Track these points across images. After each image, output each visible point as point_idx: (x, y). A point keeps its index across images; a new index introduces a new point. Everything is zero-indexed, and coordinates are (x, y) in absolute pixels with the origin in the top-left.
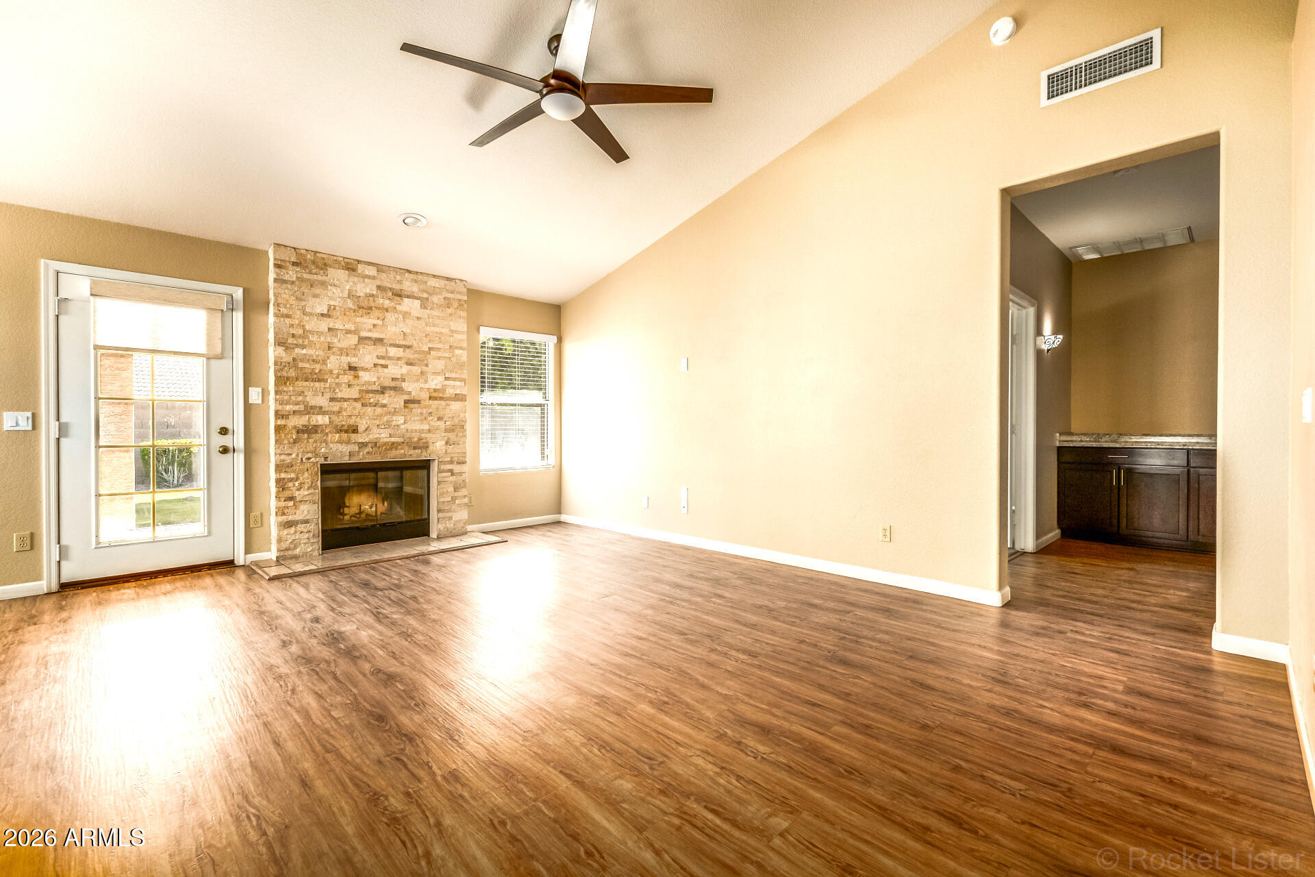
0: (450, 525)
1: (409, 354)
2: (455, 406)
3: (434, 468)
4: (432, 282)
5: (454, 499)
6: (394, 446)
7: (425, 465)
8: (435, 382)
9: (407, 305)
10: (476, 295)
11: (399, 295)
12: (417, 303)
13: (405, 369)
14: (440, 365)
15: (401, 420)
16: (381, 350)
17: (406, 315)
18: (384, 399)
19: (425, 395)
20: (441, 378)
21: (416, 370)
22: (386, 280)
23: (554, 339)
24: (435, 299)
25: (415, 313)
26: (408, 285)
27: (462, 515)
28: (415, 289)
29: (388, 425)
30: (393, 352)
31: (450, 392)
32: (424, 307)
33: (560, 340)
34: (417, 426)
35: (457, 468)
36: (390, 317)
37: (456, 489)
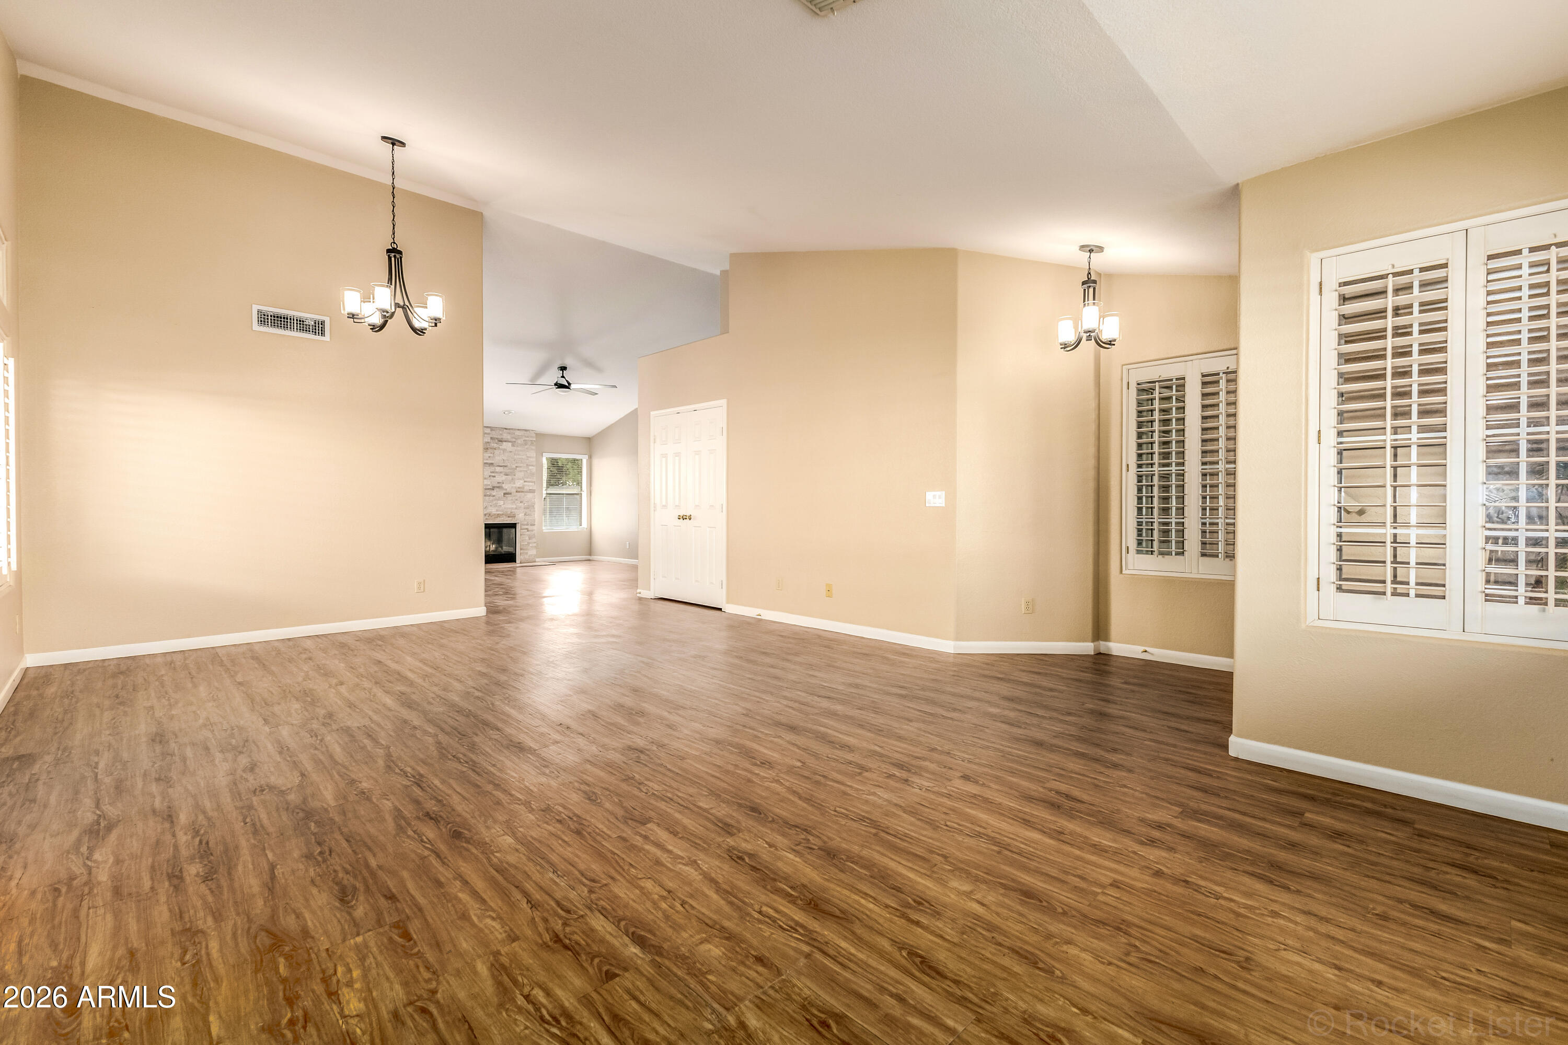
0: (527, 557)
1: (506, 470)
2: (530, 495)
3: (518, 527)
4: (517, 433)
5: (529, 543)
6: (498, 516)
7: (513, 526)
8: (519, 484)
9: (505, 445)
10: (541, 436)
11: (501, 441)
12: (510, 444)
13: (504, 477)
14: (521, 475)
15: (501, 503)
16: (492, 469)
17: (504, 450)
18: (494, 493)
19: (514, 491)
20: (522, 481)
21: (509, 477)
22: (495, 434)
23: (587, 457)
24: (519, 441)
25: (508, 449)
26: (506, 436)
27: (532, 552)
28: (509, 437)
29: (496, 505)
30: (498, 469)
31: (526, 488)
32: (513, 446)
33: (590, 457)
34: (510, 506)
35: (530, 528)
36: (497, 452)
37: (530, 539)
